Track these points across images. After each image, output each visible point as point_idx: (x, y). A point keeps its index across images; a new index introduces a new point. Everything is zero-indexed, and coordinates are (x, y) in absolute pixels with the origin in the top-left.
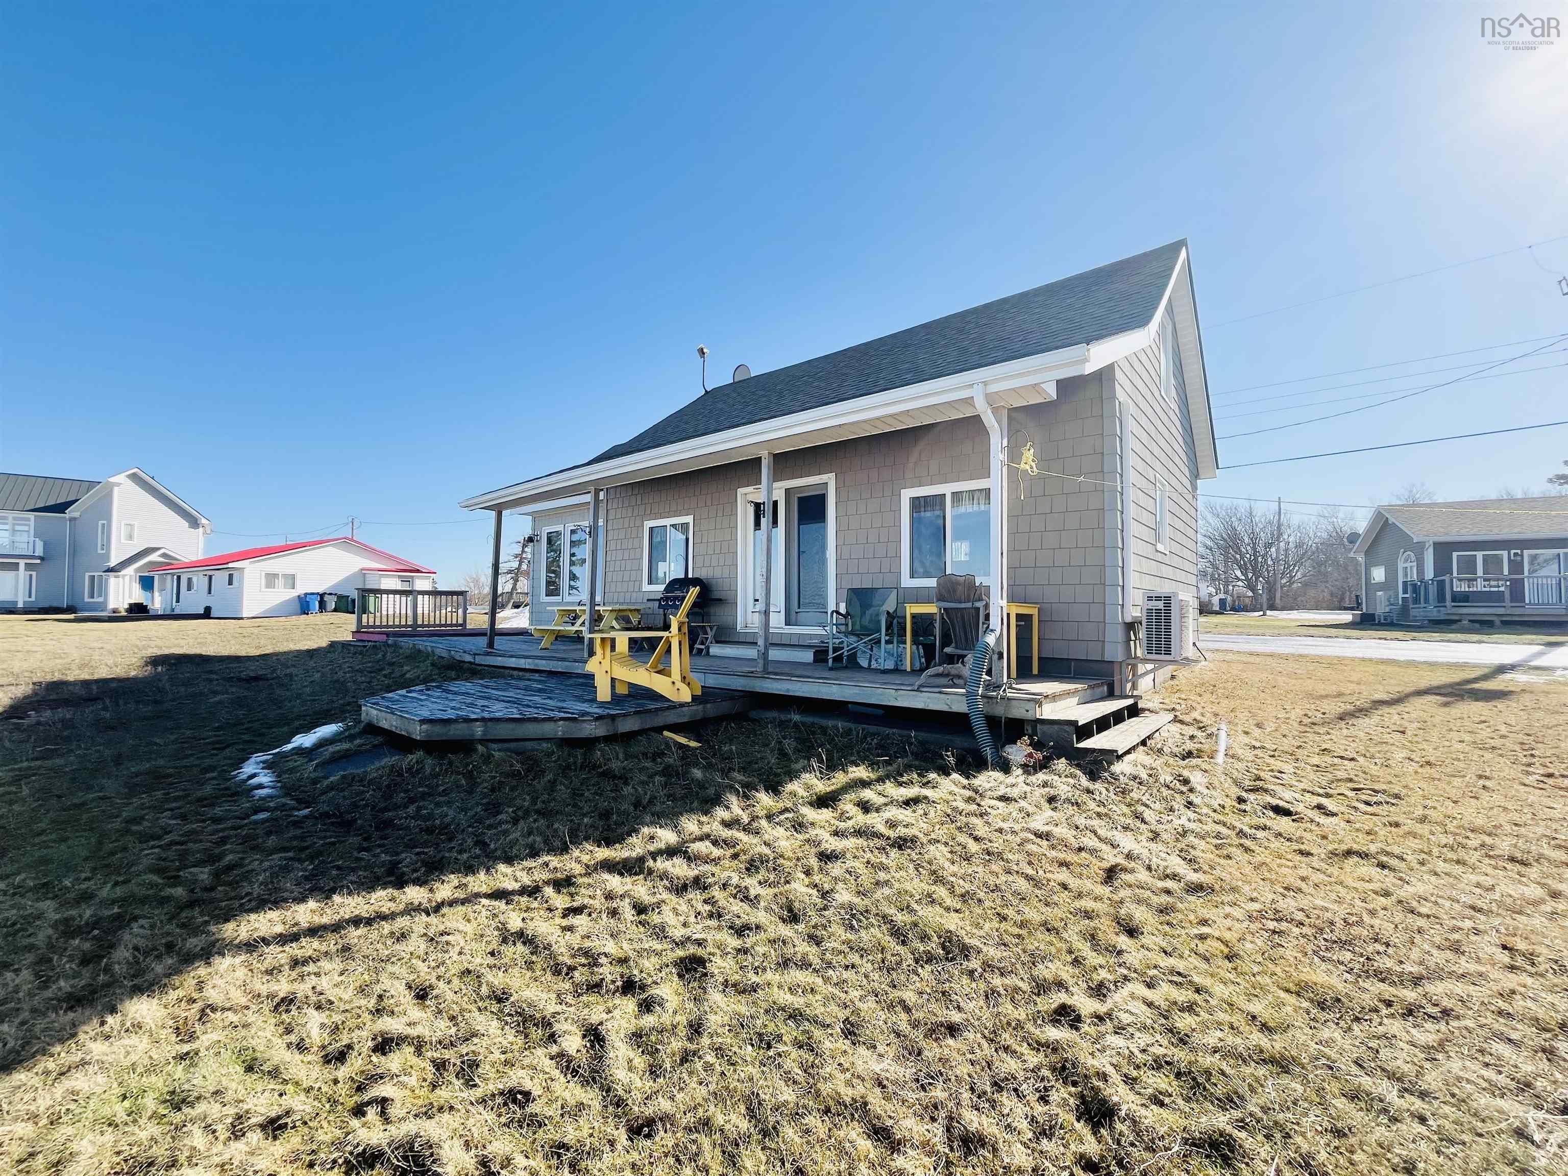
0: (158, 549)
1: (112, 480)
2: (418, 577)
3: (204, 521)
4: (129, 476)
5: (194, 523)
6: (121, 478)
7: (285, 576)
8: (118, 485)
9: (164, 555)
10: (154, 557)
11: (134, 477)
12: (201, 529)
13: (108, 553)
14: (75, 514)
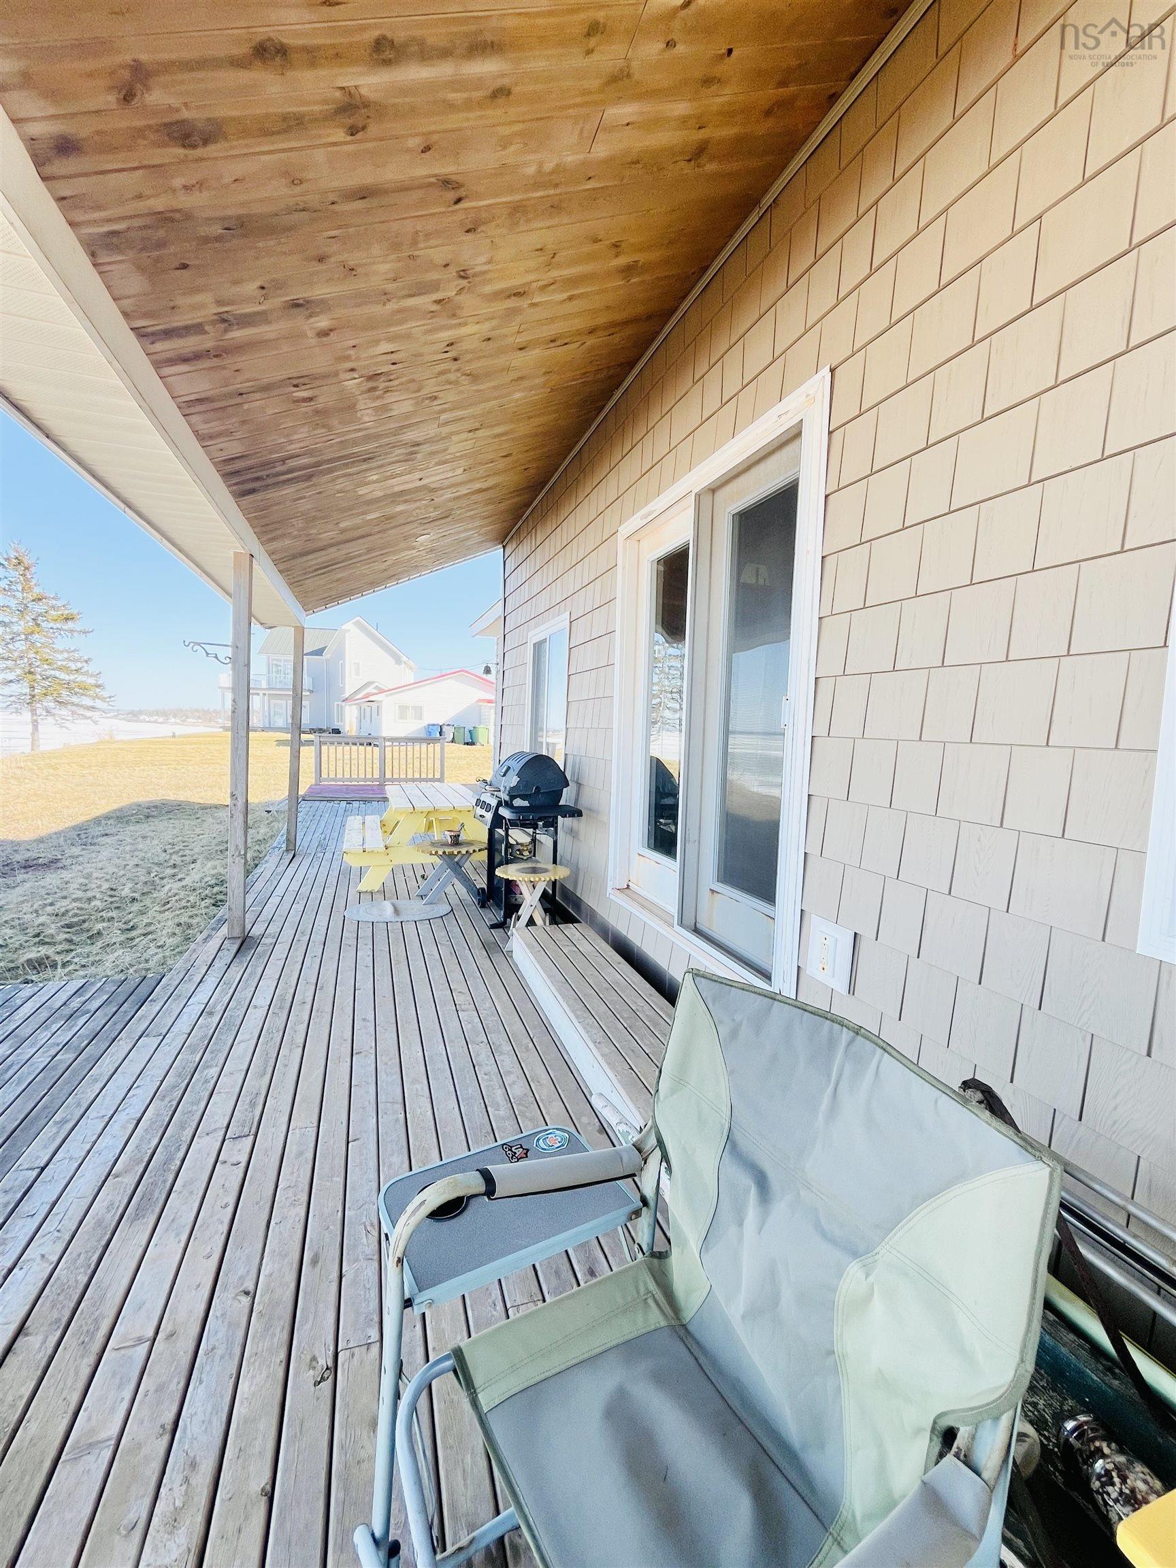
0: (374, 682)
1: (343, 627)
3: (404, 658)
5: (398, 661)
6: (349, 626)
7: (414, 708)
9: (377, 687)
10: (369, 690)
11: (358, 625)
13: (344, 687)
14: (328, 656)
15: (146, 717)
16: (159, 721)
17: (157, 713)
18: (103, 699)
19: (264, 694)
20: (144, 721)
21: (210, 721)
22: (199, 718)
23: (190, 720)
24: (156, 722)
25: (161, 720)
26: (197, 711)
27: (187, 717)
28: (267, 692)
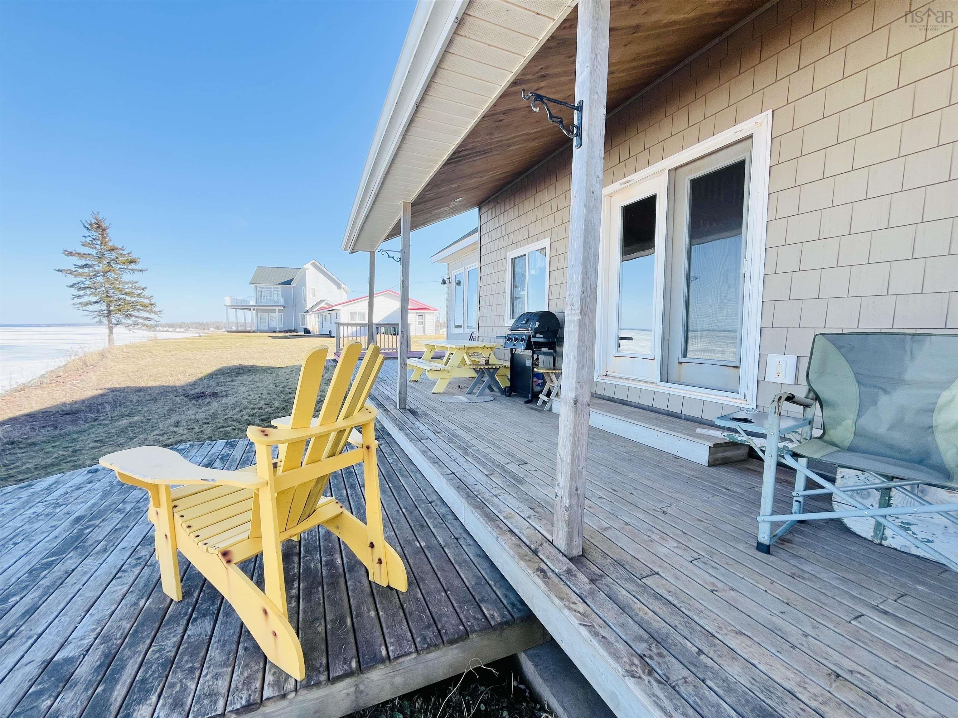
0: (324, 301)
1: (305, 266)
2: (428, 313)
3: (343, 285)
4: (312, 264)
5: (339, 287)
6: (308, 266)
7: (360, 314)
8: (308, 269)
9: (327, 304)
10: (323, 305)
11: (314, 265)
12: (342, 290)
13: (306, 303)
14: (295, 285)
15: (160, 328)
16: (170, 330)
17: (169, 326)
18: (155, 313)
19: (254, 309)
20: (160, 331)
21: (204, 329)
22: (197, 328)
23: (191, 329)
24: (167, 331)
25: (171, 330)
26: (195, 323)
27: (189, 327)
28: (256, 308)
